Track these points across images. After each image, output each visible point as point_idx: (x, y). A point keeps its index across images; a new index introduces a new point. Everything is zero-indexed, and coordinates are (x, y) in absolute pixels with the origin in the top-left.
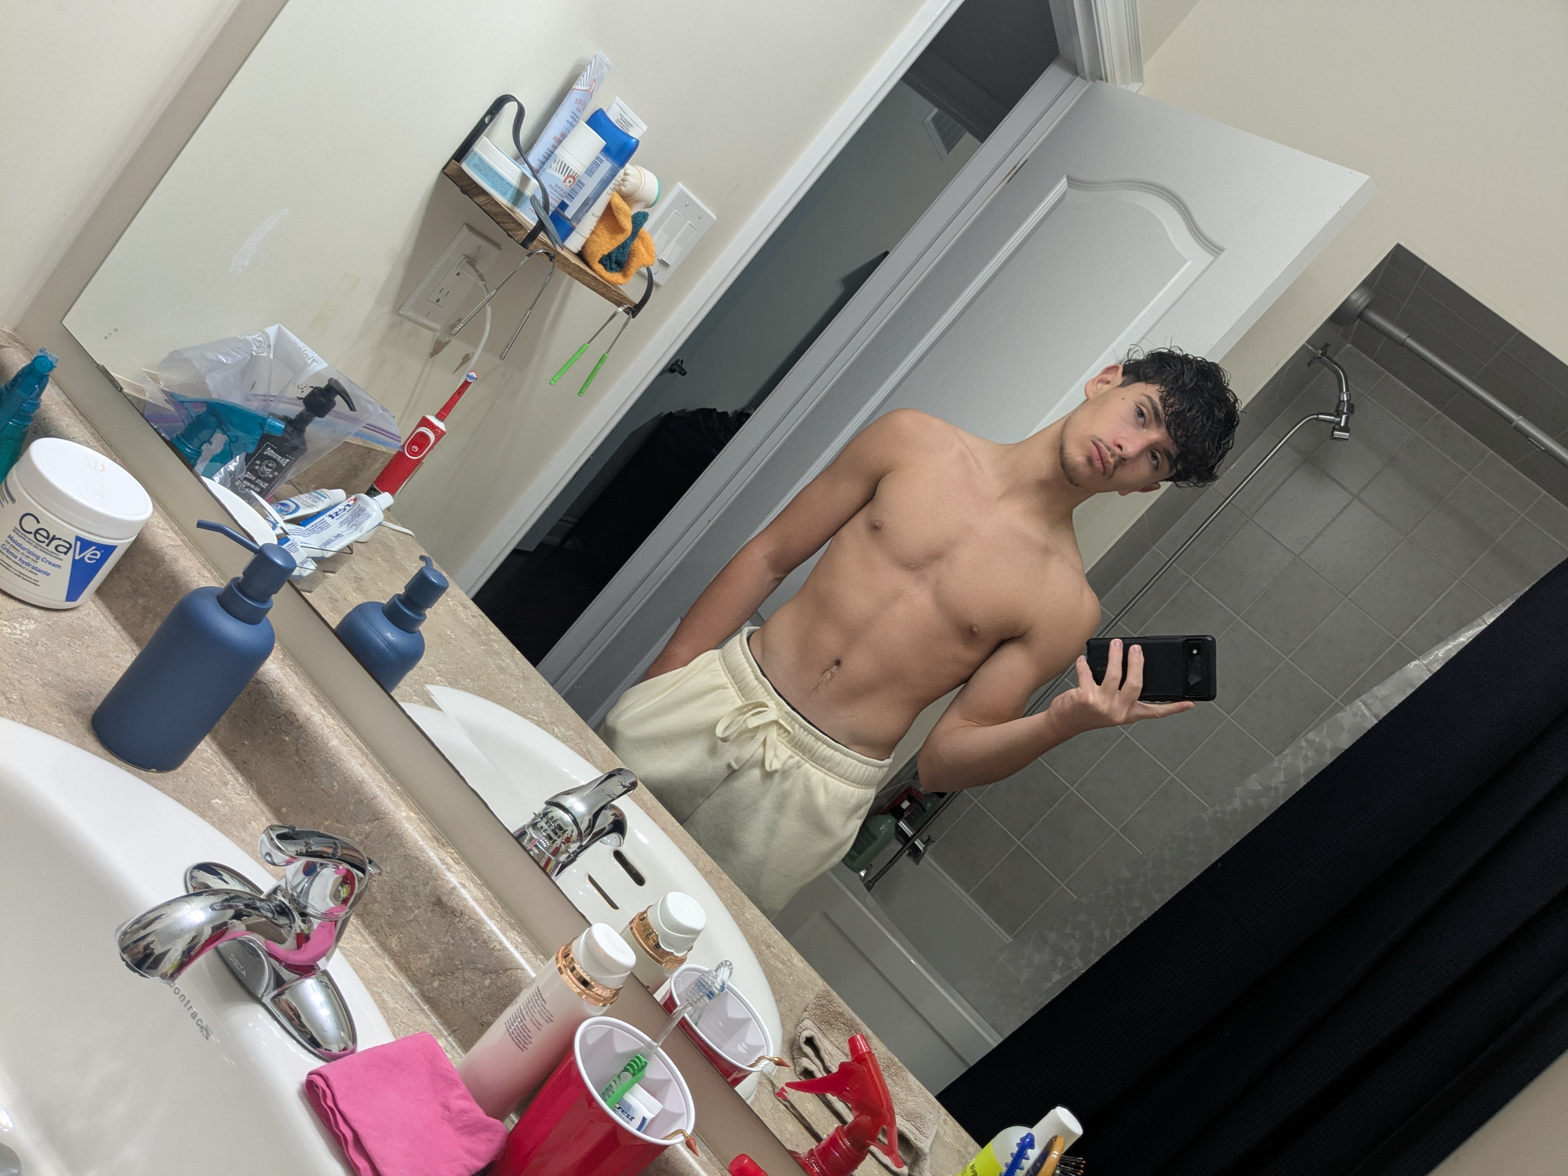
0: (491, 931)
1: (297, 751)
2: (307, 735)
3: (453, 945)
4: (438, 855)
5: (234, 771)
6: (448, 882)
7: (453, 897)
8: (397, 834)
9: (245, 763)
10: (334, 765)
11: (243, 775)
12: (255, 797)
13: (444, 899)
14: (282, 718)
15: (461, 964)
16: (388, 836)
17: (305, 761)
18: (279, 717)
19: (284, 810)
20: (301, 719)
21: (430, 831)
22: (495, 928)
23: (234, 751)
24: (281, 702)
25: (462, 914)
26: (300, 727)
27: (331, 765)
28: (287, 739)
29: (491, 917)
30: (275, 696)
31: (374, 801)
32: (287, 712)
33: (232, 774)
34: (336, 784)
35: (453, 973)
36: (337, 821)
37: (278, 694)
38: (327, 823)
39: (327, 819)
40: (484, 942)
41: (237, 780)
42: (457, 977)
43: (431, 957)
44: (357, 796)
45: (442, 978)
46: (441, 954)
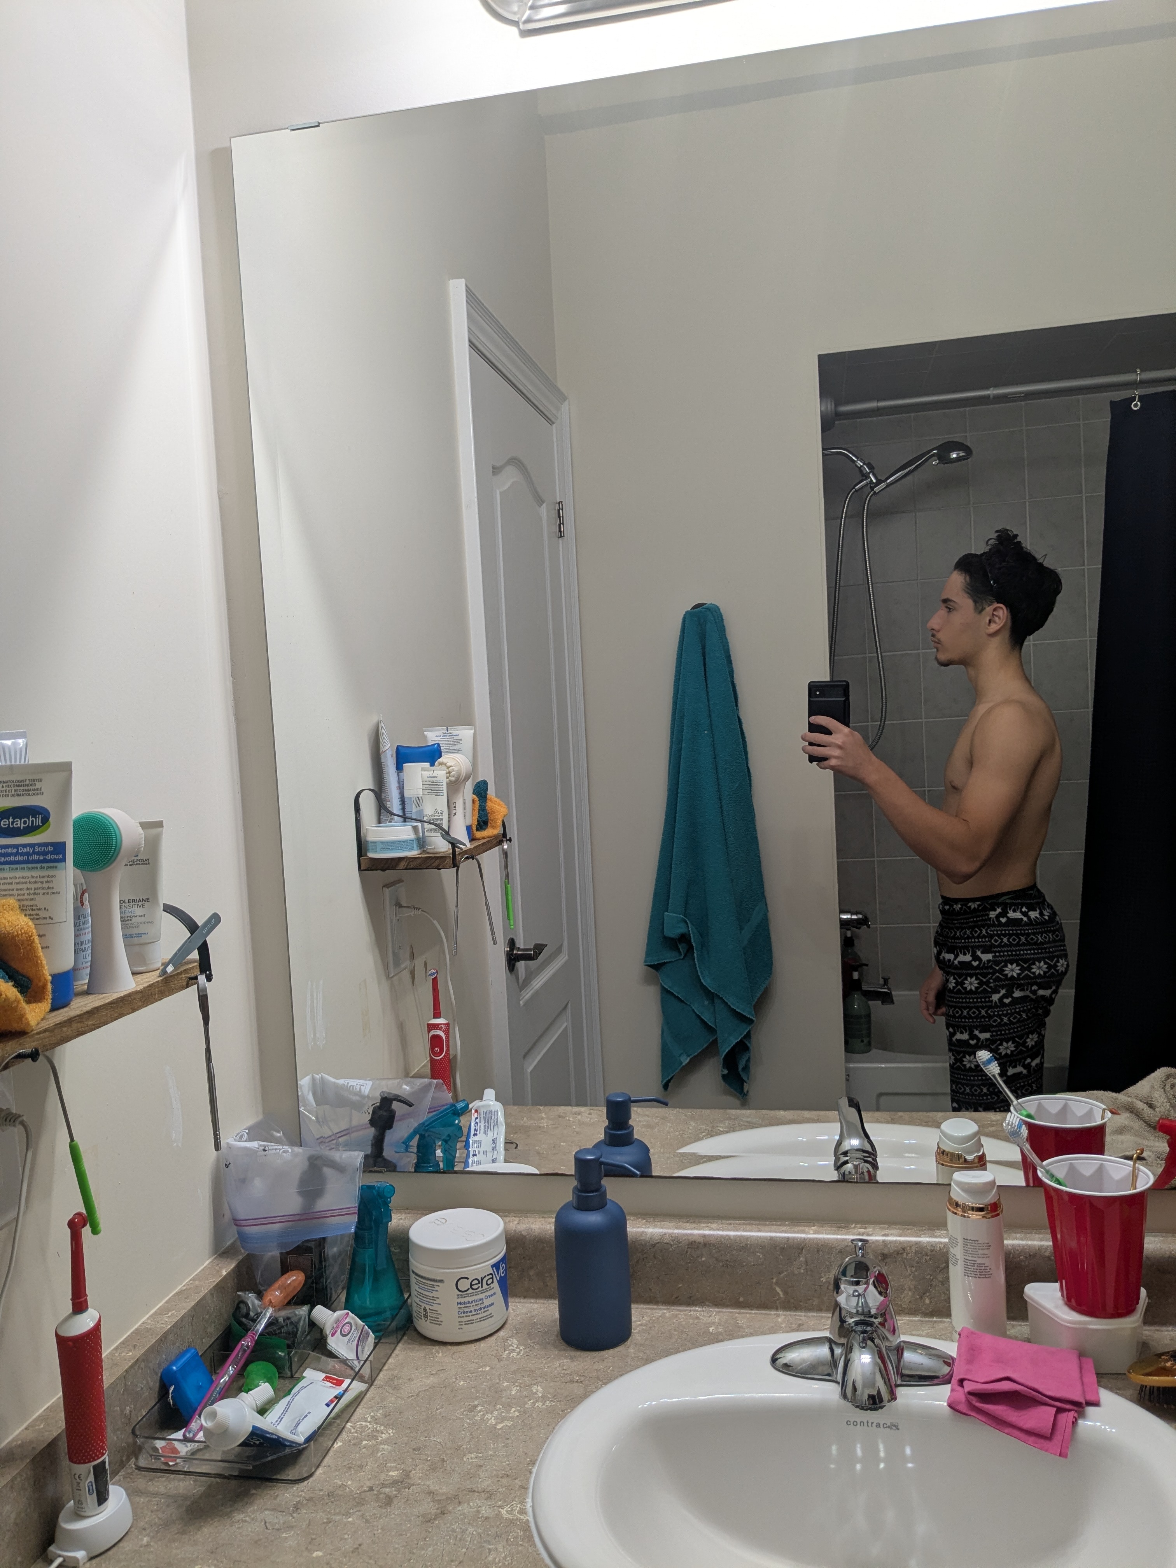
0: (928, 1242)
1: (717, 1260)
2: (714, 1246)
3: (916, 1270)
4: (854, 1234)
5: (689, 1308)
6: (877, 1241)
7: (889, 1246)
8: (822, 1245)
9: (691, 1297)
10: (746, 1245)
11: (696, 1306)
12: (717, 1310)
13: (886, 1251)
14: (689, 1250)
15: (931, 1275)
16: (818, 1251)
17: (727, 1260)
18: (687, 1252)
19: (741, 1299)
20: (701, 1240)
21: (831, 1227)
22: (928, 1239)
23: (677, 1298)
24: (680, 1243)
25: (904, 1249)
26: (705, 1245)
27: (745, 1246)
28: (703, 1259)
29: (920, 1236)
30: (672, 1243)
31: (790, 1241)
32: (688, 1245)
33: (690, 1311)
34: (759, 1254)
35: (931, 1285)
36: (780, 1273)
37: (673, 1241)
38: (774, 1281)
39: (772, 1279)
40: (932, 1251)
41: (697, 1311)
42: (936, 1285)
43: (910, 1289)
44: (778, 1248)
45: (928, 1294)
46: (914, 1283)
